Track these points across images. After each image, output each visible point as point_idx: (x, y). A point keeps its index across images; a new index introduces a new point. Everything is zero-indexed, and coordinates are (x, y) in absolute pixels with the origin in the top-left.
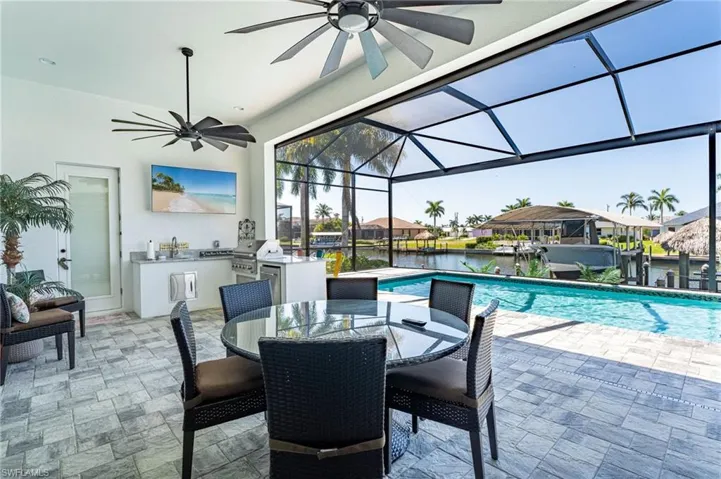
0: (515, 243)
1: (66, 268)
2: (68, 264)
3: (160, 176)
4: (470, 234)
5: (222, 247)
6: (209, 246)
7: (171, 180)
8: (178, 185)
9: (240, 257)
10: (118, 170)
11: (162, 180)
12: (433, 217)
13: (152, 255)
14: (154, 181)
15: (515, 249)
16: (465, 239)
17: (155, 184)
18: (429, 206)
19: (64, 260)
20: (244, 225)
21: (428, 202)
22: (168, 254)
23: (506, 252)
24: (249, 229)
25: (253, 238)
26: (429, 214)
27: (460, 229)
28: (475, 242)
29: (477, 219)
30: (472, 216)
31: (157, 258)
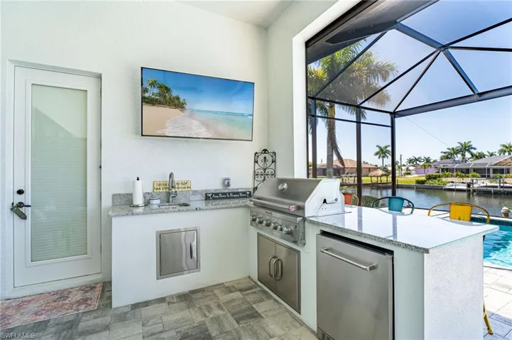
0: (468, 180)
1: (23, 217)
2: (28, 211)
3: (153, 84)
4: (412, 172)
5: (234, 186)
6: (216, 186)
7: (168, 90)
8: (178, 98)
9: (264, 207)
10: (99, 77)
11: (156, 91)
12: (381, 159)
13: (139, 200)
14: (144, 90)
15: (469, 186)
16: (409, 176)
17: (147, 95)
18: (378, 150)
19: (21, 205)
20: (261, 157)
21: (377, 146)
22: (164, 197)
23: (457, 187)
24: (269, 163)
25: (274, 175)
26: (378, 156)
27: (403, 168)
28: (424, 178)
29: (416, 160)
30: (412, 158)
31: (147, 204)
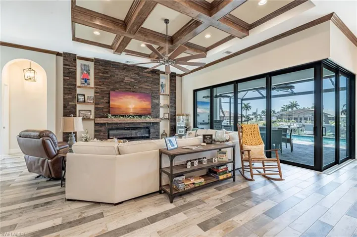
0: (289, 124)
5: (205, 122)
6: (202, 122)
12: (245, 111)
15: (289, 126)
16: (261, 122)
